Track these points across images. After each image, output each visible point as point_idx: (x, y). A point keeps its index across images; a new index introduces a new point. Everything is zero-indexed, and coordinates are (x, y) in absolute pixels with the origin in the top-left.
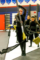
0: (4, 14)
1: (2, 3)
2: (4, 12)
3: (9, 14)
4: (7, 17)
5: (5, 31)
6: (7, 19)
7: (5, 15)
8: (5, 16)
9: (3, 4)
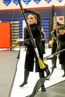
0: (9, 21)
1: (5, 3)
2: (9, 19)
3: (18, 22)
4: (14, 27)
5: (11, 49)
6: (15, 30)
7: (11, 23)
8: (11, 25)
9: (7, 5)
